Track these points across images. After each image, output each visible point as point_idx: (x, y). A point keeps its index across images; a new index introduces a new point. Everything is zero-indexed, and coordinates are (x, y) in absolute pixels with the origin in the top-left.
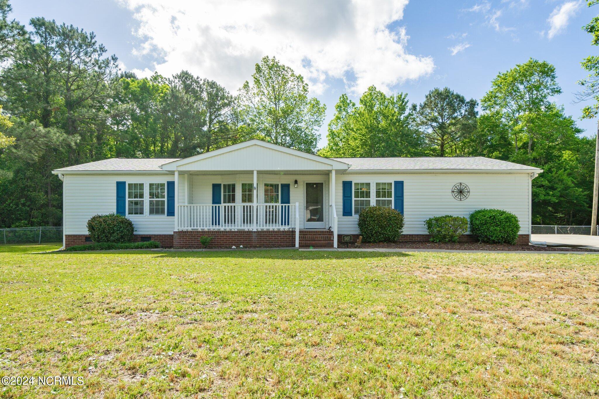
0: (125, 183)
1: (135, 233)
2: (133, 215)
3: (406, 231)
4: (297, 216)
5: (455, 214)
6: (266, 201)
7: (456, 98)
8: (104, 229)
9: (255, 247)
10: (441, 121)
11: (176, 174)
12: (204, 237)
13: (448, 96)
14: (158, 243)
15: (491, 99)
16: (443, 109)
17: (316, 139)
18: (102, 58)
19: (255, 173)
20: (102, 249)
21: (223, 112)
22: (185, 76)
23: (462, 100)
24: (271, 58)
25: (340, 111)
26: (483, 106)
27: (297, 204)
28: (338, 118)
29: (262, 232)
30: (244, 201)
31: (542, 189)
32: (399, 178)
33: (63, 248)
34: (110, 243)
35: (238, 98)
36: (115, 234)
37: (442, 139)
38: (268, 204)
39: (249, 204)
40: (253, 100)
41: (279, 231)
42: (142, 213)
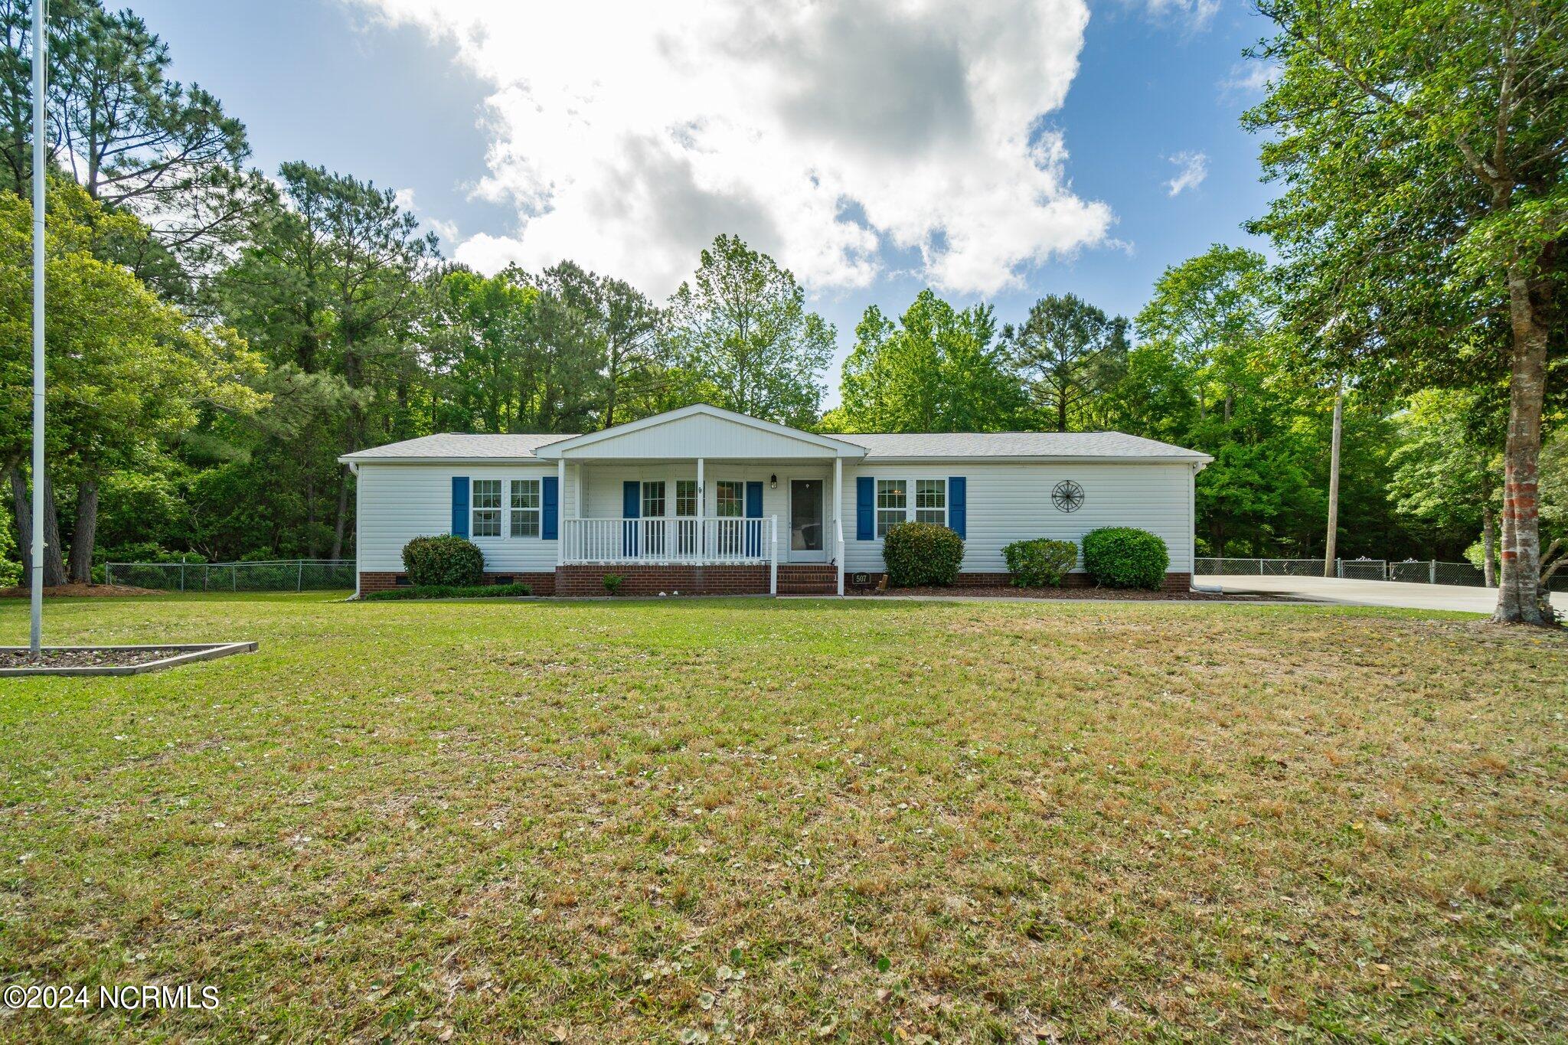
0: (467, 479)
1: (485, 569)
2: (483, 537)
3: (967, 566)
4: (775, 540)
5: (1055, 536)
6: (720, 513)
7: (1088, 315)
8: (433, 561)
9: (700, 594)
10: (1059, 358)
11: (561, 464)
12: (611, 576)
13: (1072, 311)
14: (528, 587)
15: (1152, 317)
16: (1063, 334)
17: (817, 395)
18: (409, 239)
19: (701, 464)
20: (429, 597)
21: (639, 340)
22: (567, 271)
23: (1100, 319)
24: (730, 238)
25: (865, 340)
26: (1139, 332)
27: (774, 519)
28: (861, 352)
29: (713, 567)
30: (680, 512)
31: (1247, 490)
32: (957, 472)
33: (357, 594)
34: (443, 588)
35: (669, 313)
36: (452, 571)
37: (1063, 393)
38: (723, 519)
39: (689, 518)
40: (697, 318)
41: (742, 567)
42: (498, 534)
